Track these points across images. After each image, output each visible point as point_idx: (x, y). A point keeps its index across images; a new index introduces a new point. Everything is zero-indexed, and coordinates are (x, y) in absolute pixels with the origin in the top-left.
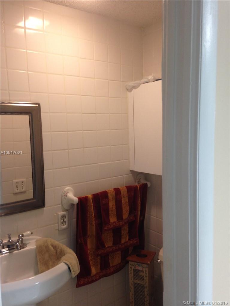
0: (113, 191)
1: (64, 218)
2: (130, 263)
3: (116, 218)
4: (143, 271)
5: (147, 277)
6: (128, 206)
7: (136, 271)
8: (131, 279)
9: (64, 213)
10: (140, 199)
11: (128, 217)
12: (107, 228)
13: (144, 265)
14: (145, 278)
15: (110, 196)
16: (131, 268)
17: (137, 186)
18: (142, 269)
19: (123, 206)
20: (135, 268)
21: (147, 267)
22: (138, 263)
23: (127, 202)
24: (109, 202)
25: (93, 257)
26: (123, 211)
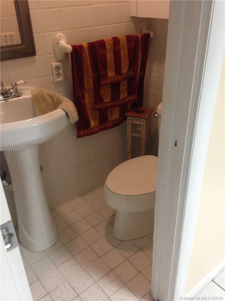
0: (111, 40)
1: (59, 70)
2: (128, 118)
3: (114, 72)
4: (141, 125)
5: (144, 130)
6: (128, 59)
7: (134, 126)
8: (129, 133)
9: (58, 64)
10: (140, 52)
11: (127, 72)
12: (105, 83)
13: (142, 120)
14: (142, 131)
15: (107, 46)
16: (129, 122)
17: (138, 35)
18: (140, 123)
19: (122, 59)
20: (133, 123)
21: (145, 121)
22: (136, 118)
23: (127, 55)
24: (106, 53)
25: (91, 111)
26: (122, 64)
